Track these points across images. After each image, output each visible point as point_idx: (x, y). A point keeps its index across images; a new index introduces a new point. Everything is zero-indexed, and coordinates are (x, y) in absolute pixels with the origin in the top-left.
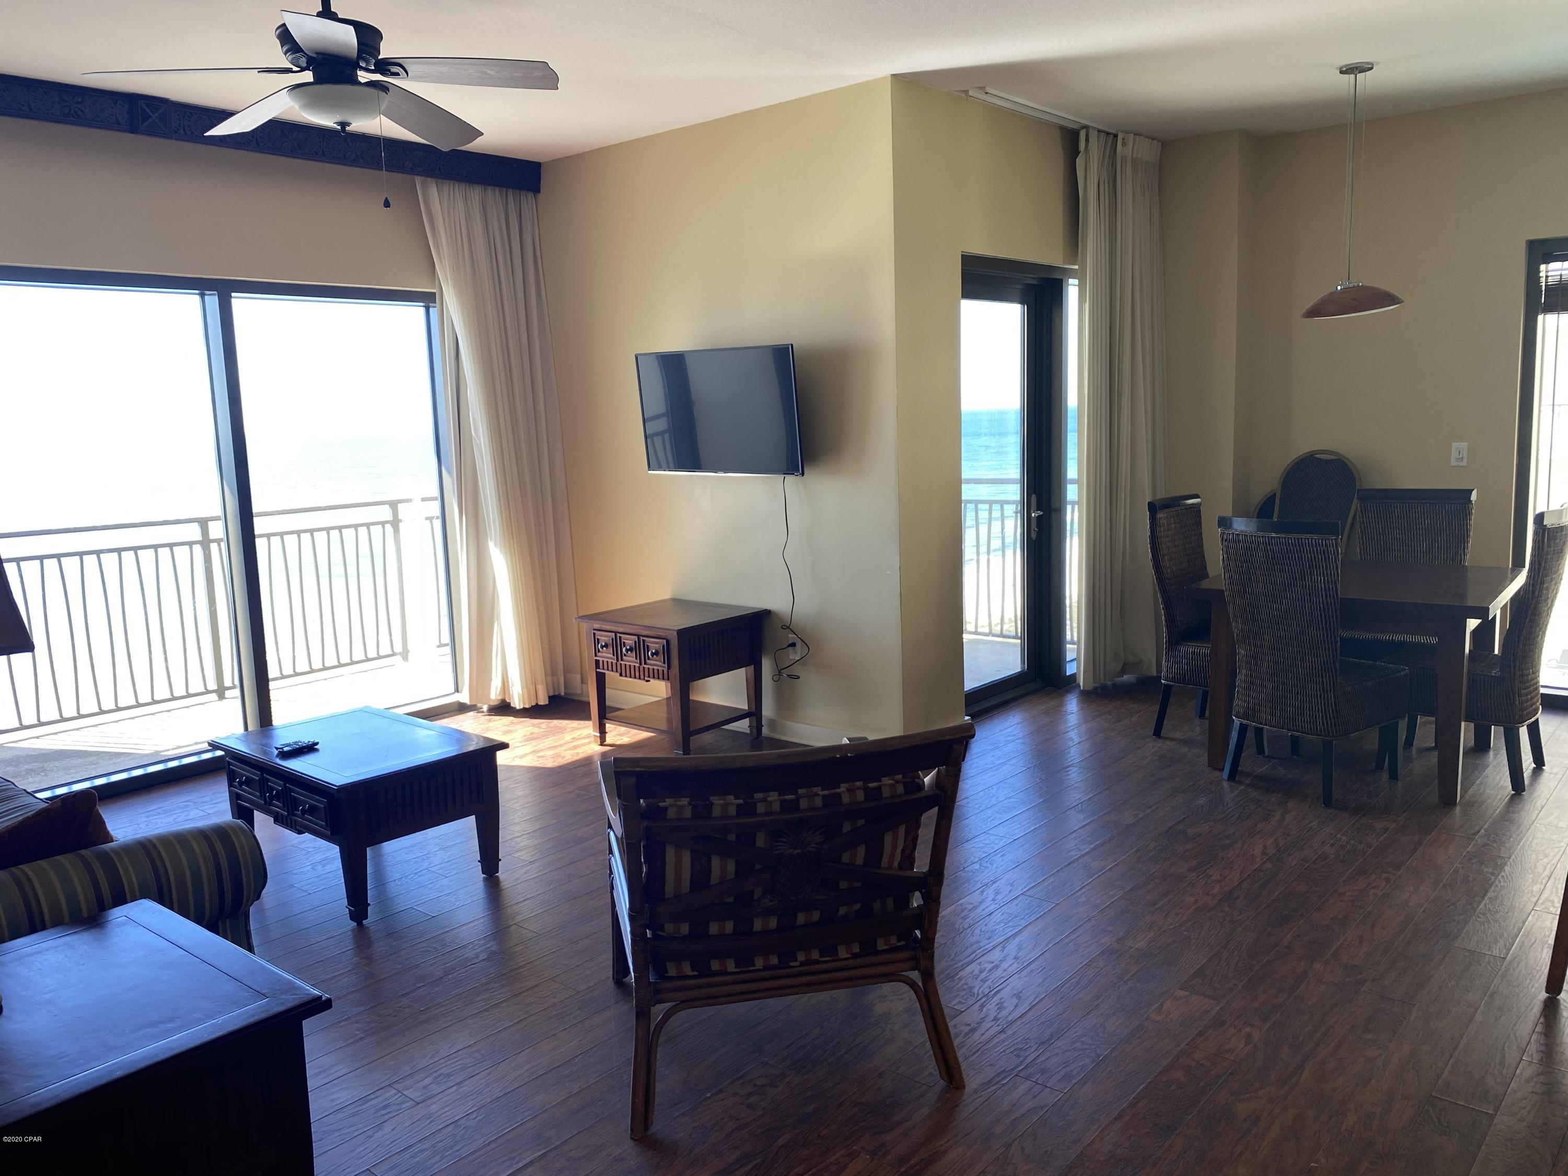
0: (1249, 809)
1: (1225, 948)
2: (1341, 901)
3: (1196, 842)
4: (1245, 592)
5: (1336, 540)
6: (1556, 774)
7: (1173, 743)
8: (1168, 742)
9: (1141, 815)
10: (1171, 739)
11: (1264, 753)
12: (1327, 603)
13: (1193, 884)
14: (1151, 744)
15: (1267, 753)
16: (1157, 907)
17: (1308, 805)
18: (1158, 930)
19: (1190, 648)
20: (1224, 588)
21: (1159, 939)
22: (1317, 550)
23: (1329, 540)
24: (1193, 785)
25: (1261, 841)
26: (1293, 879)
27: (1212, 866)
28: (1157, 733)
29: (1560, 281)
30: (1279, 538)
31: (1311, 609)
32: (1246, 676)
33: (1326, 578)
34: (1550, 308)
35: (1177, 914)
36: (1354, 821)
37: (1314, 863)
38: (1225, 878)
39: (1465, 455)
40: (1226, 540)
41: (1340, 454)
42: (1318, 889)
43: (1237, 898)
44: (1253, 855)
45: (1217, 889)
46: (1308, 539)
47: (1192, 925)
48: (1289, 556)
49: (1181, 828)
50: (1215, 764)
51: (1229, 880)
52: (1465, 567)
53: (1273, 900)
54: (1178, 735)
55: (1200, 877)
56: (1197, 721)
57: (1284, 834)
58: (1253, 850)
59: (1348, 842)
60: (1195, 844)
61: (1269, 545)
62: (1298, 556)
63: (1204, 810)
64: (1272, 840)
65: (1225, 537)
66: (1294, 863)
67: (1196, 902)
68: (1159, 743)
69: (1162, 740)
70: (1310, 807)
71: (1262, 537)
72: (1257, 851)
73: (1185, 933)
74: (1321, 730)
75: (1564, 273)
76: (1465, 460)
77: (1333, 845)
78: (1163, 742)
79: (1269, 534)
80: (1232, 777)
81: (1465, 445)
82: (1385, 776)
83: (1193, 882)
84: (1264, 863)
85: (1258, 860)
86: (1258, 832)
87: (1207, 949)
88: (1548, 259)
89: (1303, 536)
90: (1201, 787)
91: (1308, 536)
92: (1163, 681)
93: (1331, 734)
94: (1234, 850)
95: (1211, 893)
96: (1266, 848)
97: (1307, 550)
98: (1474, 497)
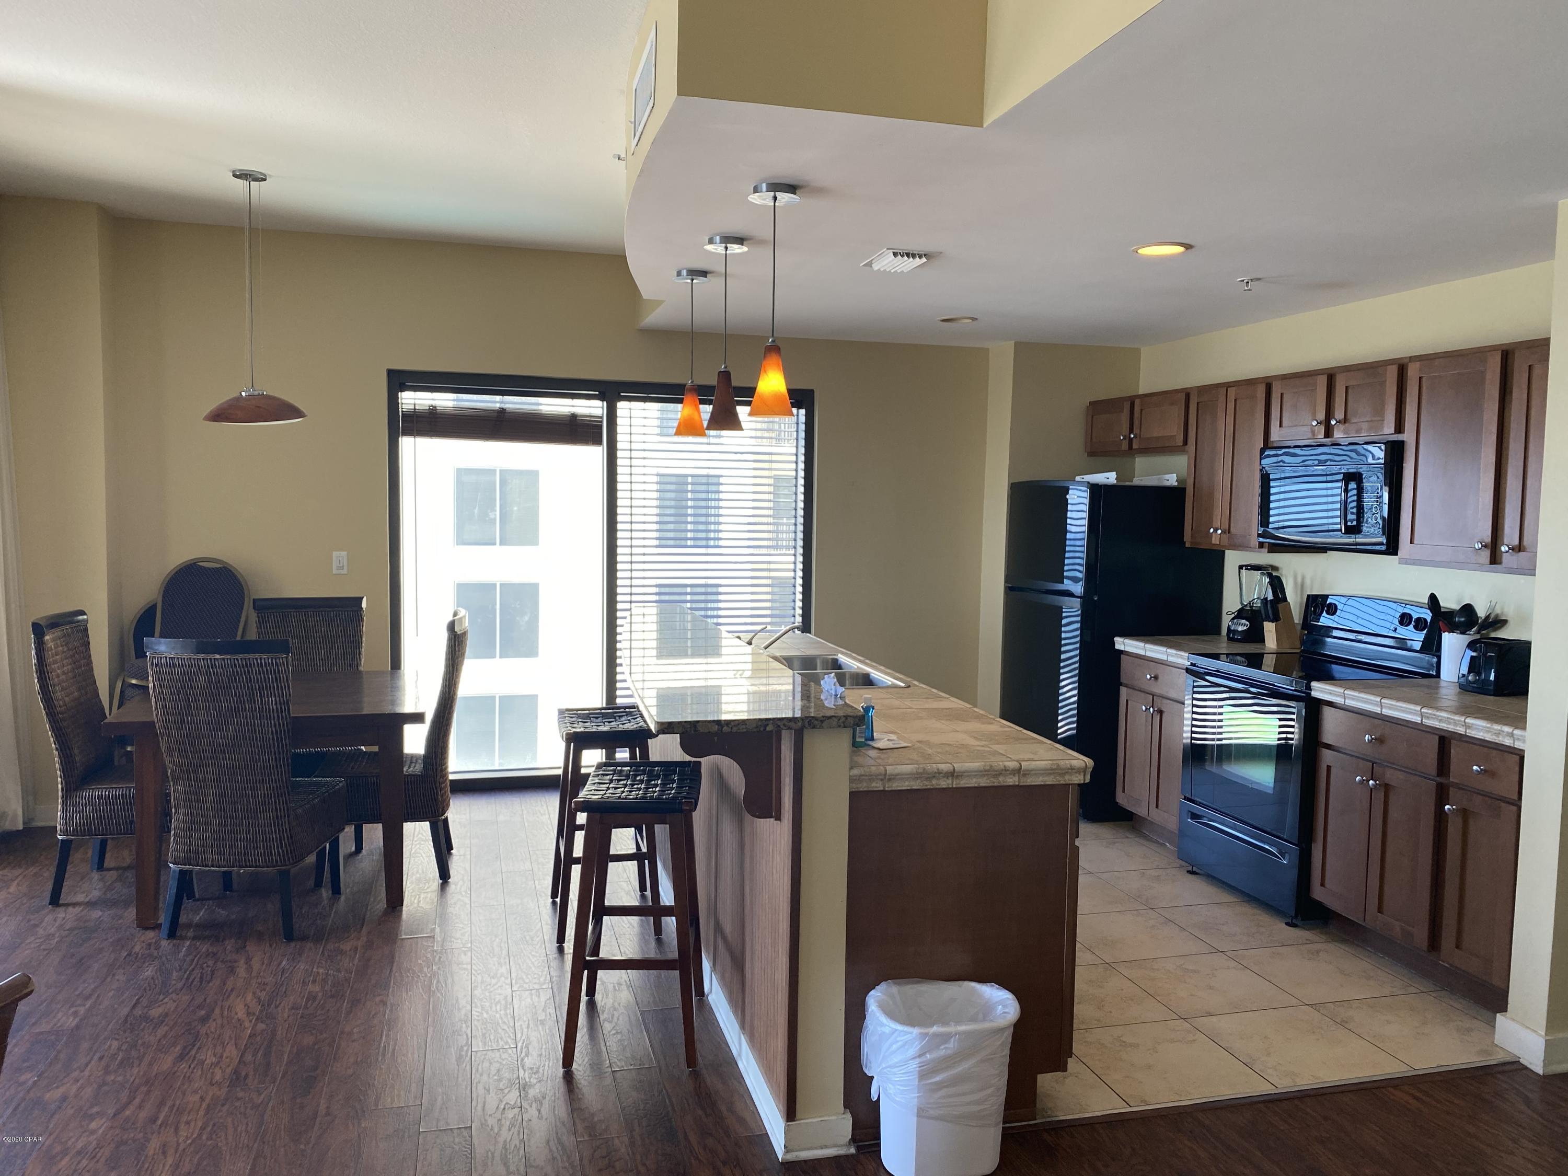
0: (207, 966)
1: (264, 1143)
2: (353, 1041)
3: (166, 1025)
4: (183, 721)
5: (287, 658)
6: (464, 855)
7: (78, 909)
8: (70, 909)
9: (82, 1010)
10: (75, 905)
11: (194, 896)
12: (279, 724)
13: (189, 1077)
14: (49, 918)
15: (197, 896)
16: (159, 1122)
17: (268, 944)
18: (176, 1152)
19: (94, 793)
20: (156, 720)
21: (182, 1164)
22: (267, 670)
23: (279, 658)
24: (128, 955)
25: (238, 1000)
26: (294, 1033)
27: (199, 1048)
28: (55, 900)
29: (415, 409)
30: (224, 659)
31: (262, 733)
32: (184, 815)
33: (278, 699)
34: (408, 432)
35: (188, 1123)
36: (321, 949)
37: (306, 1007)
38: (221, 1057)
39: (345, 564)
40: (157, 665)
41: (223, 561)
42: (324, 1035)
43: (246, 1076)
44: (239, 1020)
45: (218, 1076)
46: (256, 659)
47: (212, 1129)
48: (236, 679)
49: (140, 1013)
50: (145, 922)
51: (227, 1058)
52: (361, 672)
53: (286, 1065)
54: (80, 898)
55: (192, 1066)
56: (96, 876)
57: (260, 984)
58: (237, 1014)
59: (327, 974)
60: (166, 1028)
61: (212, 667)
62: (246, 678)
63: (157, 981)
64: (249, 996)
65: (155, 661)
66: (286, 1015)
67: (202, 1099)
68: (61, 913)
69: (62, 909)
70: (271, 946)
71: (203, 659)
72: (241, 1012)
73: (209, 1143)
74: (277, 861)
75: (417, 402)
76: (345, 568)
77: (314, 981)
78: (65, 911)
79: (211, 656)
80: (172, 935)
81: (344, 554)
82: (325, 893)
83: (188, 1074)
84: (255, 1025)
85: (247, 1024)
86: (232, 990)
87: (244, 1153)
88: (403, 388)
89: (251, 656)
90: (140, 956)
91: (257, 655)
92: (60, 837)
93: (287, 863)
94: (214, 1020)
95: (214, 1081)
96: (248, 1007)
97: (256, 671)
98: (364, 605)
